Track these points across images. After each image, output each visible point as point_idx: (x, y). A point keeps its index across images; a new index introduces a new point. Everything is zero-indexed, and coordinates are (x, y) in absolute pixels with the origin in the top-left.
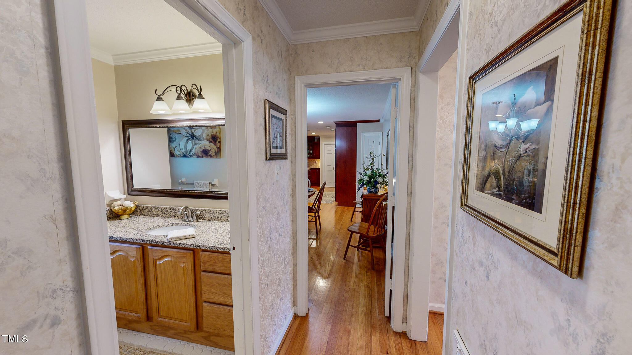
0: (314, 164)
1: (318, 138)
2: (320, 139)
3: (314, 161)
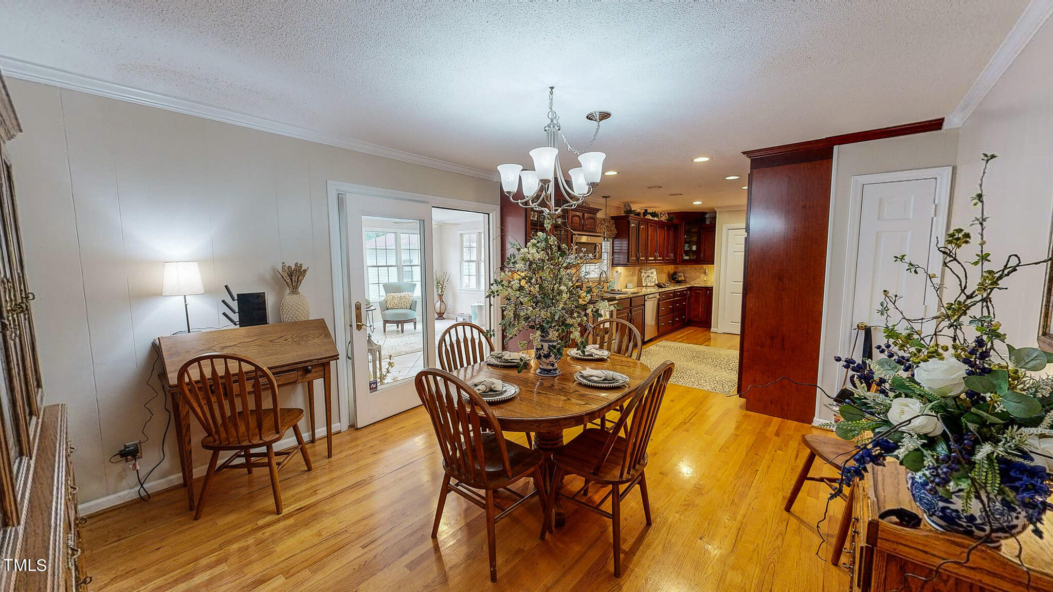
0: (701, 277)
2: (716, 217)
3: (700, 269)
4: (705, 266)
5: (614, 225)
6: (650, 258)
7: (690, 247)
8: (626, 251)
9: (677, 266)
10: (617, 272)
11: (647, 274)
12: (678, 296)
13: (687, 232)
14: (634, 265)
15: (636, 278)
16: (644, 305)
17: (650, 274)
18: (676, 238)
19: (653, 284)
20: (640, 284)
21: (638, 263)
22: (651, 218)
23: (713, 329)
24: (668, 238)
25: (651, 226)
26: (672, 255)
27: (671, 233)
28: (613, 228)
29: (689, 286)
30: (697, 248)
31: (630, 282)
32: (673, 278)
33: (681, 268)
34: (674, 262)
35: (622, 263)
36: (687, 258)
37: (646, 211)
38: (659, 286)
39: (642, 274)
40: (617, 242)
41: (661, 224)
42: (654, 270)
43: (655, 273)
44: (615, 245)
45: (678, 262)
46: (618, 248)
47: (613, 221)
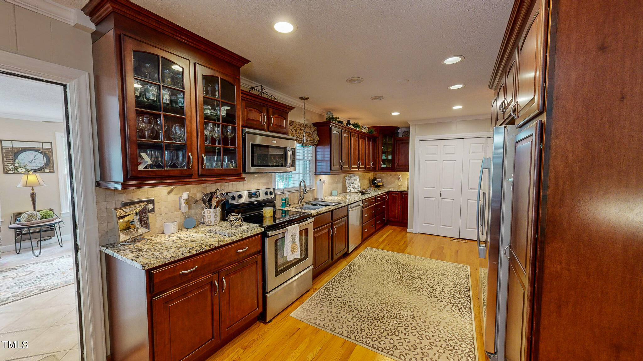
0: (396, 183)
1: (404, 130)
2: (409, 127)
3: (395, 175)
4: (398, 173)
5: (316, 132)
6: (353, 166)
7: (387, 157)
8: (329, 159)
9: (376, 173)
10: (320, 180)
11: (351, 181)
12: (379, 201)
13: (384, 144)
14: (338, 173)
15: (340, 185)
16: (348, 215)
17: (353, 181)
18: (375, 148)
19: (356, 190)
20: (344, 191)
21: (341, 170)
22: (353, 128)
23: (409, 230)
24: (369, 148)
25: (353, 135)
26: (372, 163)
27: (371, 143)
28: (315, 134)
29: (387, 191)
30: (392, 157)
31: (335, 189)
32: (373, 184)
33: (379, 174)
34: (374, 170)
35: (325, 171)
36: (384, 166)
37: (349, 122)
38: (363, 193)
39: (347, 181)
40: (319, 149)
41: (363, 136)
42: (357, 178)
43: (358, 180)
44: (317, 153)
45: (377, 170)
46: (320, 156)
47: (315, 128)
